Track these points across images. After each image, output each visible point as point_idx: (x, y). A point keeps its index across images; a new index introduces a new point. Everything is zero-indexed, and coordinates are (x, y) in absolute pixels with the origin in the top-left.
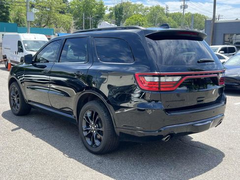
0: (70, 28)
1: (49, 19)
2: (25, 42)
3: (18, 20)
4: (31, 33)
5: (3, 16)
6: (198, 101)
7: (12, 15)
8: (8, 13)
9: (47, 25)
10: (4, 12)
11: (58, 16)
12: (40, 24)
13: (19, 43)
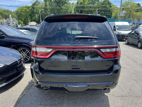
0: (140, 19)
1: (130, 15)
2: (117, 26)
3: (115, 17)
4: (121, 21)
5: (109, 15)
6: (73, 68)
7: (113, 15)
8: (111, 14)
9: (129, 18)
10: (110, 14)
11: (135, 13)
12: (125, 18)
13: (114, 27)
